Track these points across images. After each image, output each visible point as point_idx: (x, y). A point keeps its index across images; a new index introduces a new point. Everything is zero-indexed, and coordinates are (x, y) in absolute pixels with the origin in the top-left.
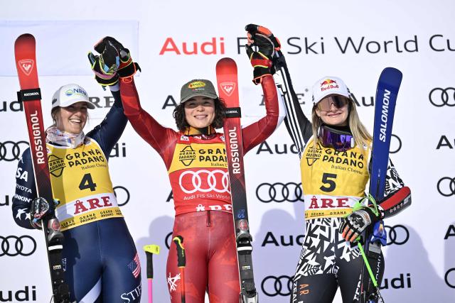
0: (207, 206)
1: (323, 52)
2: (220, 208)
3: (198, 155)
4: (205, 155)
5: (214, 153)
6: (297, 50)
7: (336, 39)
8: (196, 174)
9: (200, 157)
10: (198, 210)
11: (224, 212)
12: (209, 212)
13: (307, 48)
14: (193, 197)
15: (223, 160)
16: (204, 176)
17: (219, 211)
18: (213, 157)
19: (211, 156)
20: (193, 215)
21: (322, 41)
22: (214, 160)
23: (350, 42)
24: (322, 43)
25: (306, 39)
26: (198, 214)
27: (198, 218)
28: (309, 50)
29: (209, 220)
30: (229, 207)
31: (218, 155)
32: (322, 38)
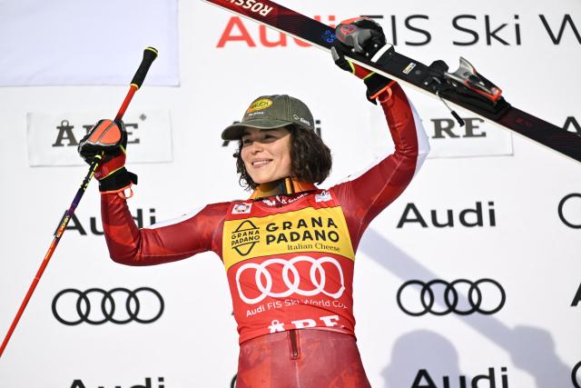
0: (287, 323)
1: (519, 42)
2: (312, 324)
3: (263, 234)
4: (276, 234)
5: (294, 229)
6: (471, 38)
7: (542, 17)
8: (261, 269)
9: (268, 237)
10: (273, 331)
11: (321, 330)
12: (292, 333)
13: (489, 35)
14: (261, 309)
15: (310, 237)
16: (275, 270)
17: (311, 329)
18: (292, 234)
19: (287, 233)
20: (265, 341)
21: (517, 21)
22: (292, 240)
23: (568, 24)
24: (517, 26)
25: (487, 18)
26: (272, 339)
27: (274, 345)
28: (492, 39)
29: (294, 347)
30: (333, 320)
31: (301, 231)
32: (517, 17)
